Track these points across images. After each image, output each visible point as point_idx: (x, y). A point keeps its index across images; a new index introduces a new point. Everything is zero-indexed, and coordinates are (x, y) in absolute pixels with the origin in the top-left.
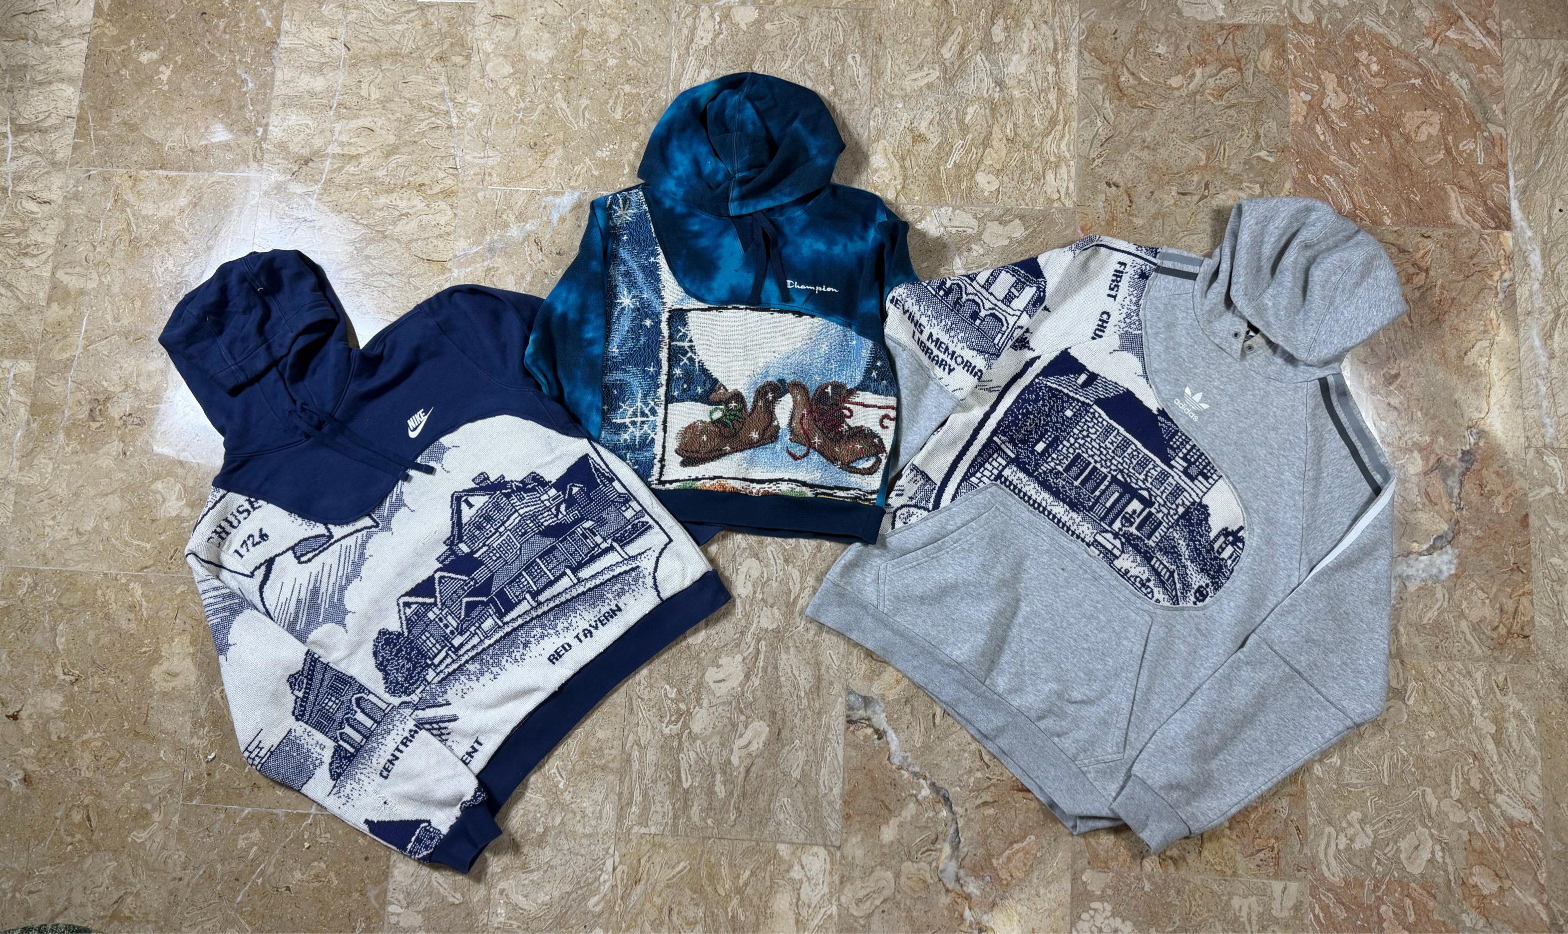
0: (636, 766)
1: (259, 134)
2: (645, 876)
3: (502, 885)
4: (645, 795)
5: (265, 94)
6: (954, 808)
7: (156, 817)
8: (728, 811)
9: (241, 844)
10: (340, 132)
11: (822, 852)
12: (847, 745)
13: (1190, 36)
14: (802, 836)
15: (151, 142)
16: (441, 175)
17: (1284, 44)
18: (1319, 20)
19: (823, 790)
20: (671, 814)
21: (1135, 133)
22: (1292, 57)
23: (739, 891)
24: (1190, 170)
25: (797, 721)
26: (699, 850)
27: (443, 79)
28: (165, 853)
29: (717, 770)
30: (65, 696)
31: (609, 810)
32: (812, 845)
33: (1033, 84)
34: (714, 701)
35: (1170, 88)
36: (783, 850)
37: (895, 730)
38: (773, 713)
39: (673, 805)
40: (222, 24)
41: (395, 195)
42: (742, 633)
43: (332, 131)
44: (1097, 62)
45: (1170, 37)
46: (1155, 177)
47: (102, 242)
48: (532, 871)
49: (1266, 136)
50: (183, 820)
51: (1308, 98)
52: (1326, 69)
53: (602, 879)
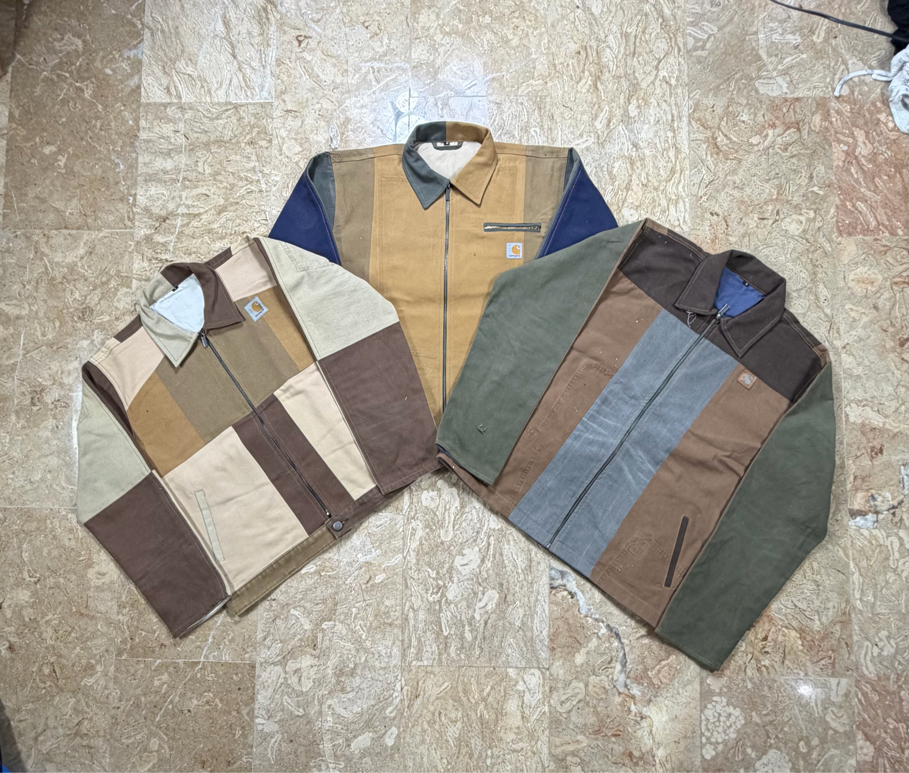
0: (412, 622)
1: (131, 201)
2: (422, 693)
3: (329, 702)
4: (419, 640)
5: (132, 172)
6: (623, 640)
7: (99, 668)
8: (474, 649)
9: (157, 683)
10: (186, 198)
11: (537, 672)
12: (551, 603)
13: (764, 107)
14: (523, 663)
15: (56, 210)
16: (257, 225)
17: (828, 111)
18: (853, 92)
19: (536, 633)
20: (437, 652)
21: (729, 178)
22: (834, 120)
23: (484, 700)
24: (766, 203)
25: (517, 589)
26: (457, 674)
27: (254, 158)
28: (107, 692)
29: (466, 623)
30: (32, 592)
31: (396, 651)
32: (530, 668)
33: (658, 146)
34: (462, 578)
35: (752, 145)
36: (511, 672)
37: (582, 592)
38: (501, 585)
39: (438, 646)
40: (98, 124)
41: (226, 240)
42: (478, 532)
43: (180, 197)
44: (701, 128)
45: (750, 108)
46: (743, 208)
47: (29, 282)
48: (348, 693)
49: (817, 176)
50: (117, 670)
51: (845, 148)
52: (858, 127)
53: (394, 696)
